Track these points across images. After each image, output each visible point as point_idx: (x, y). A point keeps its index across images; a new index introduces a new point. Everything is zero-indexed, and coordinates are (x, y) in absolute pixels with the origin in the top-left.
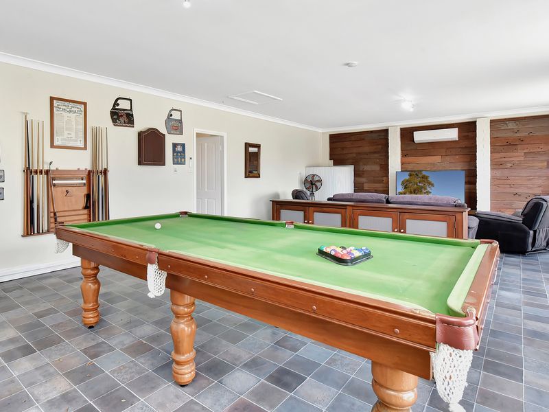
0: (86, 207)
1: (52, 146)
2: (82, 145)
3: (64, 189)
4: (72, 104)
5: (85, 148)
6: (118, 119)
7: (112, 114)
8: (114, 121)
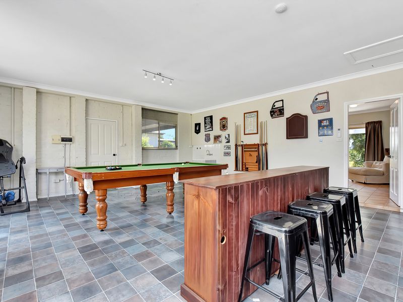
0: (257, 162)
1: (245, 134)
2: (256, 132)
3: (249, 153)
4: (252, 114)
5: (257, 133)
6: (274, 114)
7: (271, 112)
8: (272, 116)
